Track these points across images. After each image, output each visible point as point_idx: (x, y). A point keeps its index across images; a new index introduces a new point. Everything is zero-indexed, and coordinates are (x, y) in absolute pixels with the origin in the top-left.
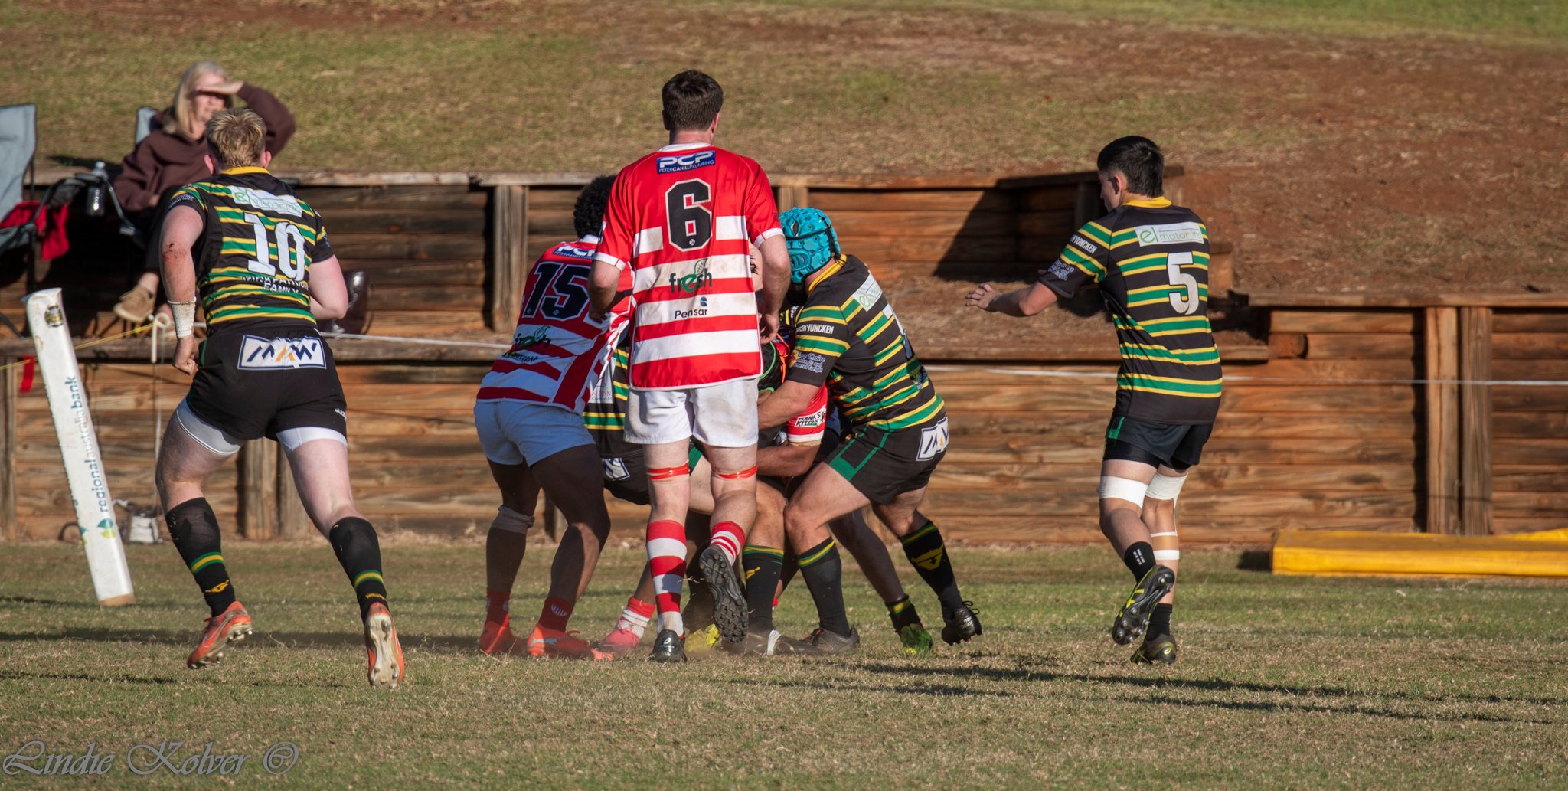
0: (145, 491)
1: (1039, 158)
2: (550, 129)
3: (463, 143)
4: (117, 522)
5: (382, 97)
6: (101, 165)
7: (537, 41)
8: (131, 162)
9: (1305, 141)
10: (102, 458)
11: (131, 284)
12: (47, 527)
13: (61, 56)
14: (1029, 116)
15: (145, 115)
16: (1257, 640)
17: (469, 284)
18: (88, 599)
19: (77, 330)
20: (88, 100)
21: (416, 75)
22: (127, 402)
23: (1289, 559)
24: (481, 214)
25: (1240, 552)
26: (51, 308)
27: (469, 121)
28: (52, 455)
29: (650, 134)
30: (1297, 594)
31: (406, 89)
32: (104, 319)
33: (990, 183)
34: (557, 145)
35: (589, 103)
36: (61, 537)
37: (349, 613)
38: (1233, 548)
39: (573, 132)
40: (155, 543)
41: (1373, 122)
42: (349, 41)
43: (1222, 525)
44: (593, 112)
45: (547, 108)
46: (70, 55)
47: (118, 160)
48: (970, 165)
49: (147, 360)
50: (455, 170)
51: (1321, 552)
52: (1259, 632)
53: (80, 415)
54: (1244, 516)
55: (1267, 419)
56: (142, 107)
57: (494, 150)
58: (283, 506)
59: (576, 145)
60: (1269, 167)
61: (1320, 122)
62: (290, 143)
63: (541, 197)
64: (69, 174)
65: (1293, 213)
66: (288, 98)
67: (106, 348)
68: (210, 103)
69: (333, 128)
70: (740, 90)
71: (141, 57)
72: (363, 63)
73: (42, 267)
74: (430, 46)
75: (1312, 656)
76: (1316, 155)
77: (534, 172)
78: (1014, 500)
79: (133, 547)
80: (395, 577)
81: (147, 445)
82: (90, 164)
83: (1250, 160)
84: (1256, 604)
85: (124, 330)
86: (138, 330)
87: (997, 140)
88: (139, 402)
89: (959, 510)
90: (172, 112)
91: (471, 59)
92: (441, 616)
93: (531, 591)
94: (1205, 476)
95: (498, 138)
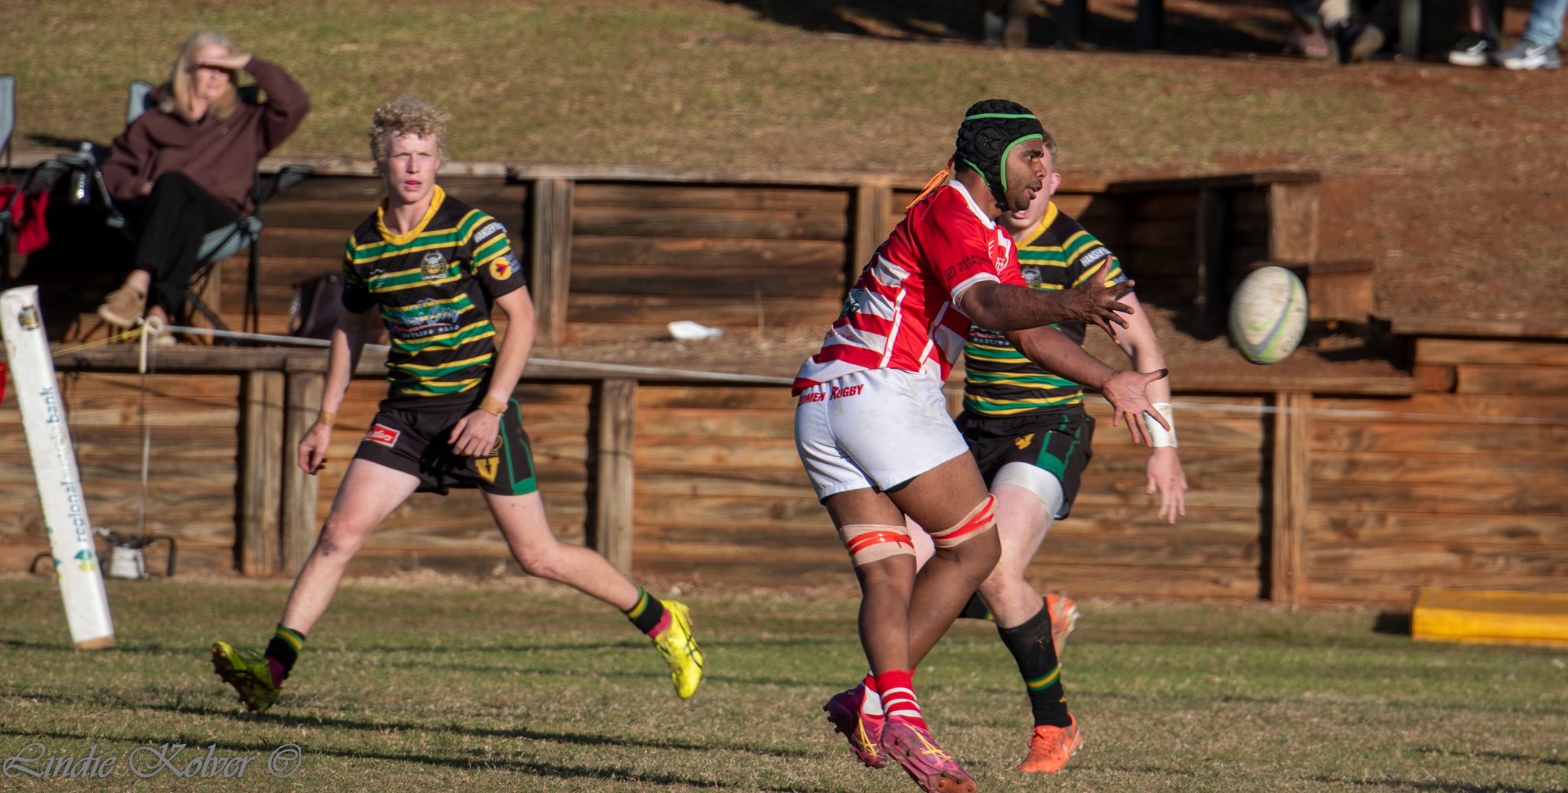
0: (130, 519)
1: (1157, 158)
2: (599, 115)
3: (501, 130)
4: (98, 553)
5: (410, 76)
6: (87, 146)
7: (587, 15)
8: (122, 143)
9: (1459, 146)
10: (81, 480)
11: (119, 282)
12: (19, 556)
13: (44, 21)
14: (1146, 112)
15: (139, 91)
16: (1394, 714)
18: (61, 641)
19: (55, 333)
20: (74, 72)
21: (449, 51)
22: (111, 417)
23: (1432, 623)
24: (520, 208)
25: (1375, 612)
26: (25, 309)
27: (508, 105)
28: (24, 476)
29: (712, 123)
30: (1440, 662)
31: (436, 67)
32: (87, 322)
33: (1099, 186)
34: (607, 134)
35: (645, 87)
36: (32, 570)
37: (359, 662)
38: (1368, 607)
39: (626, 120)
40: (140, 578)
41: (1537, 127)
42: (373, 11)
43: (1356, 582)
44: (649, 97)
45: (597, 92)
46: (55, 20)
47: (106, 141)
48: (1077, 166)
49: (134, 370)
50: (490, 159)
51: (1469, 614)
52: (1396, 704)
53: (57, 431)
54: (1382, 571)
55: (1411, 462)
56: (136, 81)
57: (535, 137)
58: (286, 539)
59: (629, 134)
60: (1417, 175)
61: (1477, 125)
62: (303, 126)
63: (588, 193)
64: (50, 156)
65: (1444, 228)
66: (301, 75)
67: (89, 356)
68: (213, 78)
69: (353, 109)
70: (817, 75)
71: (136, 25)
72: (389, 36)
73: (18, 261)
74: (465, 18)
75: (1456, 733)
76: (1472, 163)
77: (581, 164)
78: (1119, 548)
79: (114, 582)
80: (413, 623)
81: (132, 466)
82: (75, 146)
83: (1397, 166)
84: (1394, 672)
85: (110, 335)
86: (125, 335)
87: (1108, 138)
88: (125, 418)
89: (1057, 559)
90: (169, 88)
91: (511, 34)
92: (462, 668)
93: (567, 641)
94: (1337, 525)
95: (540, 125)
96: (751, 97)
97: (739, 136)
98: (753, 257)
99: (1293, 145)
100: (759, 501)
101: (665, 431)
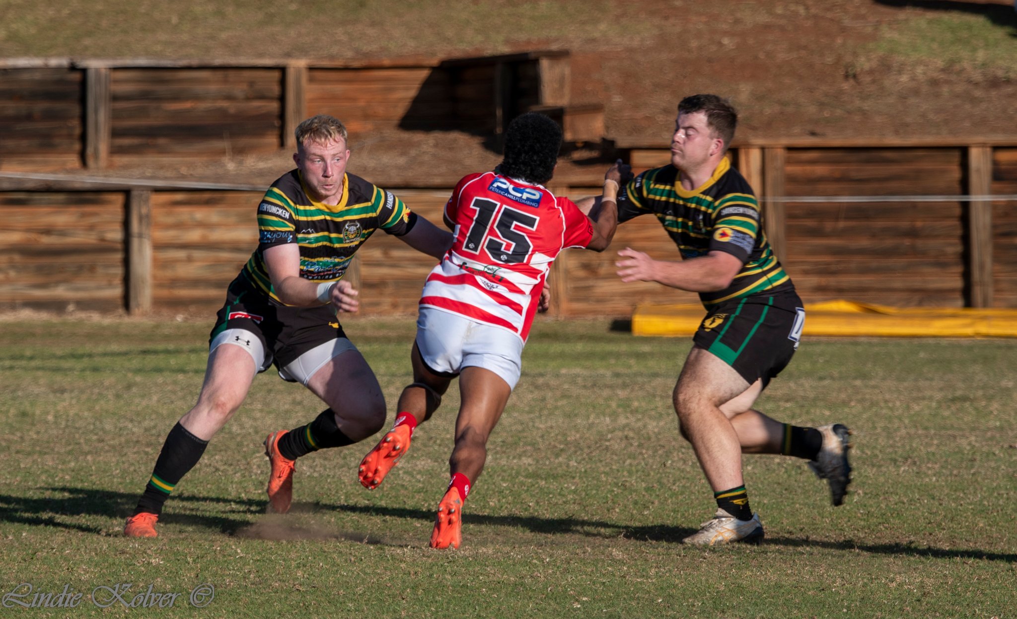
1: (470, 44)
2: (125, 27)
3: (65, 38)
9: (655, 32)
14: (463, 16)
16: (615, 381)
17: (70, 136)
23: (644, 325)
24: (77, 88)
25: (610, 319)
27: (70, 23)
29: (196, 30)
30: (646, 348)
33: (435, 62)
34: (131, 39)
35: (154, 9)
38: (607, 317)
39: (143, 29)
41: (704, 19)
43: (599, 301)
44: (157, 15)
48: (421, 51)
50: (59, 55)
51: (665, 319)
52: (616, 375)
54: (613, 294)
57: (87, 42)
59: (144, 38)
60: (630, 50)
61: (666, 18)
63: (122, 75)
65: (647, 83)
76: (663, 42)
77: (116, 57)
83: (618, 45)
84: (618, 355)
87: (439, 33)
94: (586, 267)
95: (89, 34)
96: (220, 13)
97: (212, 38)
98: (223, 112)
99: (554, 34)
100: (229, 262)
101: (170, 220)
